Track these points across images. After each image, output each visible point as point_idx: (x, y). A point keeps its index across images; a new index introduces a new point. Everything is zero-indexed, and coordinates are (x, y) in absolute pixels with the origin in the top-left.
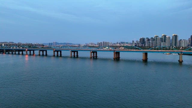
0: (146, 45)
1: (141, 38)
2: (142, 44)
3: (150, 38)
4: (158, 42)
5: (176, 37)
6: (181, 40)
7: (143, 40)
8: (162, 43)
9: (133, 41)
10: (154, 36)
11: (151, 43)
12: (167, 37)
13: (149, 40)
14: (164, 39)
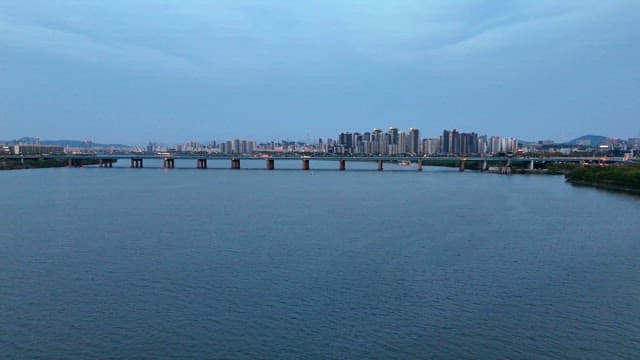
0: (356, 151)
1: (343, 134)
2: (345, 147)
3: (362, 134)
4: (381, 143)
5: (416, 132)
6: (425, 140)
7: (346, 139)
8: (390, 146)
9: (320, 141)
10: (372, 130)
11: (366, 145)
12: (399, 132)
13: (360, 138)
14: (394, 136)
